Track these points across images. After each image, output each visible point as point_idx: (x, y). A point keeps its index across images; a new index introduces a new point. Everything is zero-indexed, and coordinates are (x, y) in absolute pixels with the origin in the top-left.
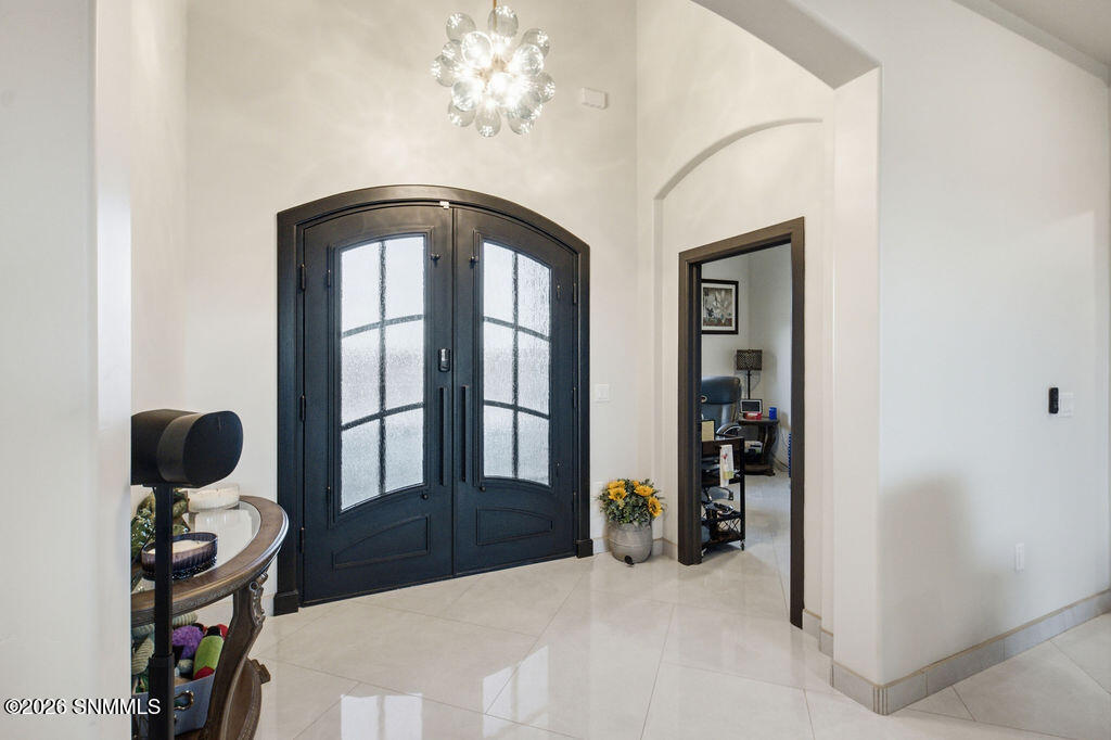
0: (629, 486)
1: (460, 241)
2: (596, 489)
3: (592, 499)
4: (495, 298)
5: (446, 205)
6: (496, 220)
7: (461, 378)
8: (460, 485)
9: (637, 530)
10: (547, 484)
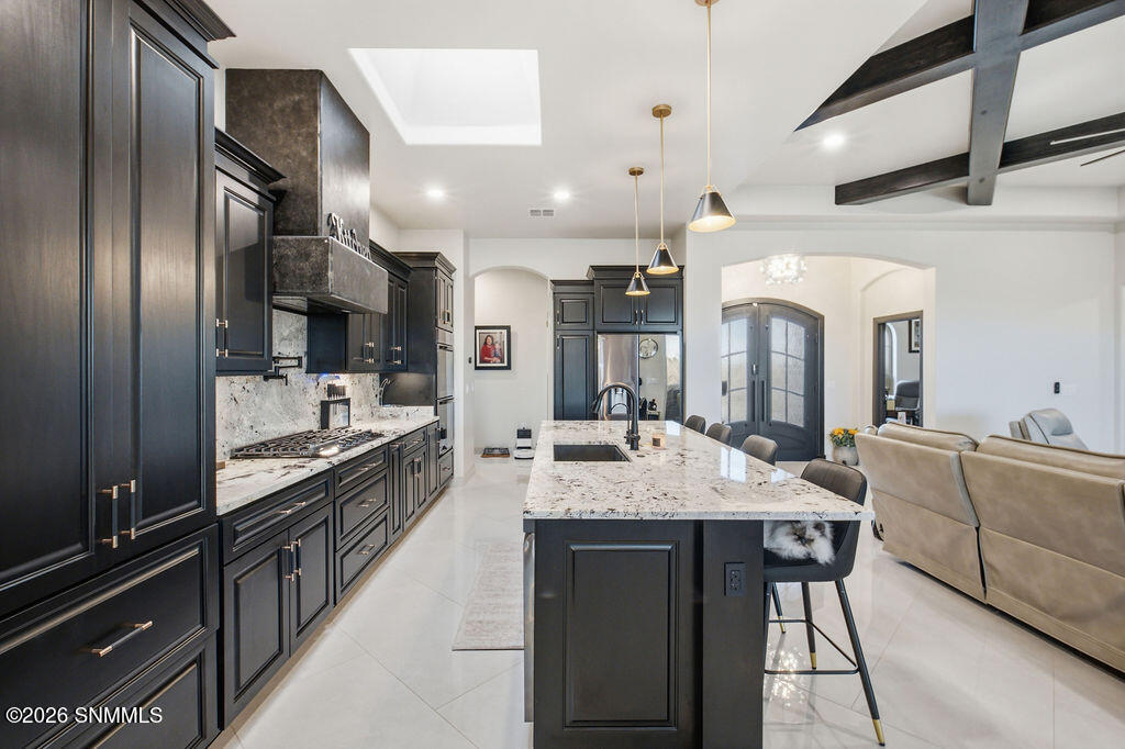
0: (846, 431)
1: (762, 319)
2: (828, 430)
3: (826, 436)
4: (777, 342)
5: (755, 305)
6: (778, 309)
7: (762, 377)
8: (761, 423)
9: (849, 449)
10: (802, 426)
